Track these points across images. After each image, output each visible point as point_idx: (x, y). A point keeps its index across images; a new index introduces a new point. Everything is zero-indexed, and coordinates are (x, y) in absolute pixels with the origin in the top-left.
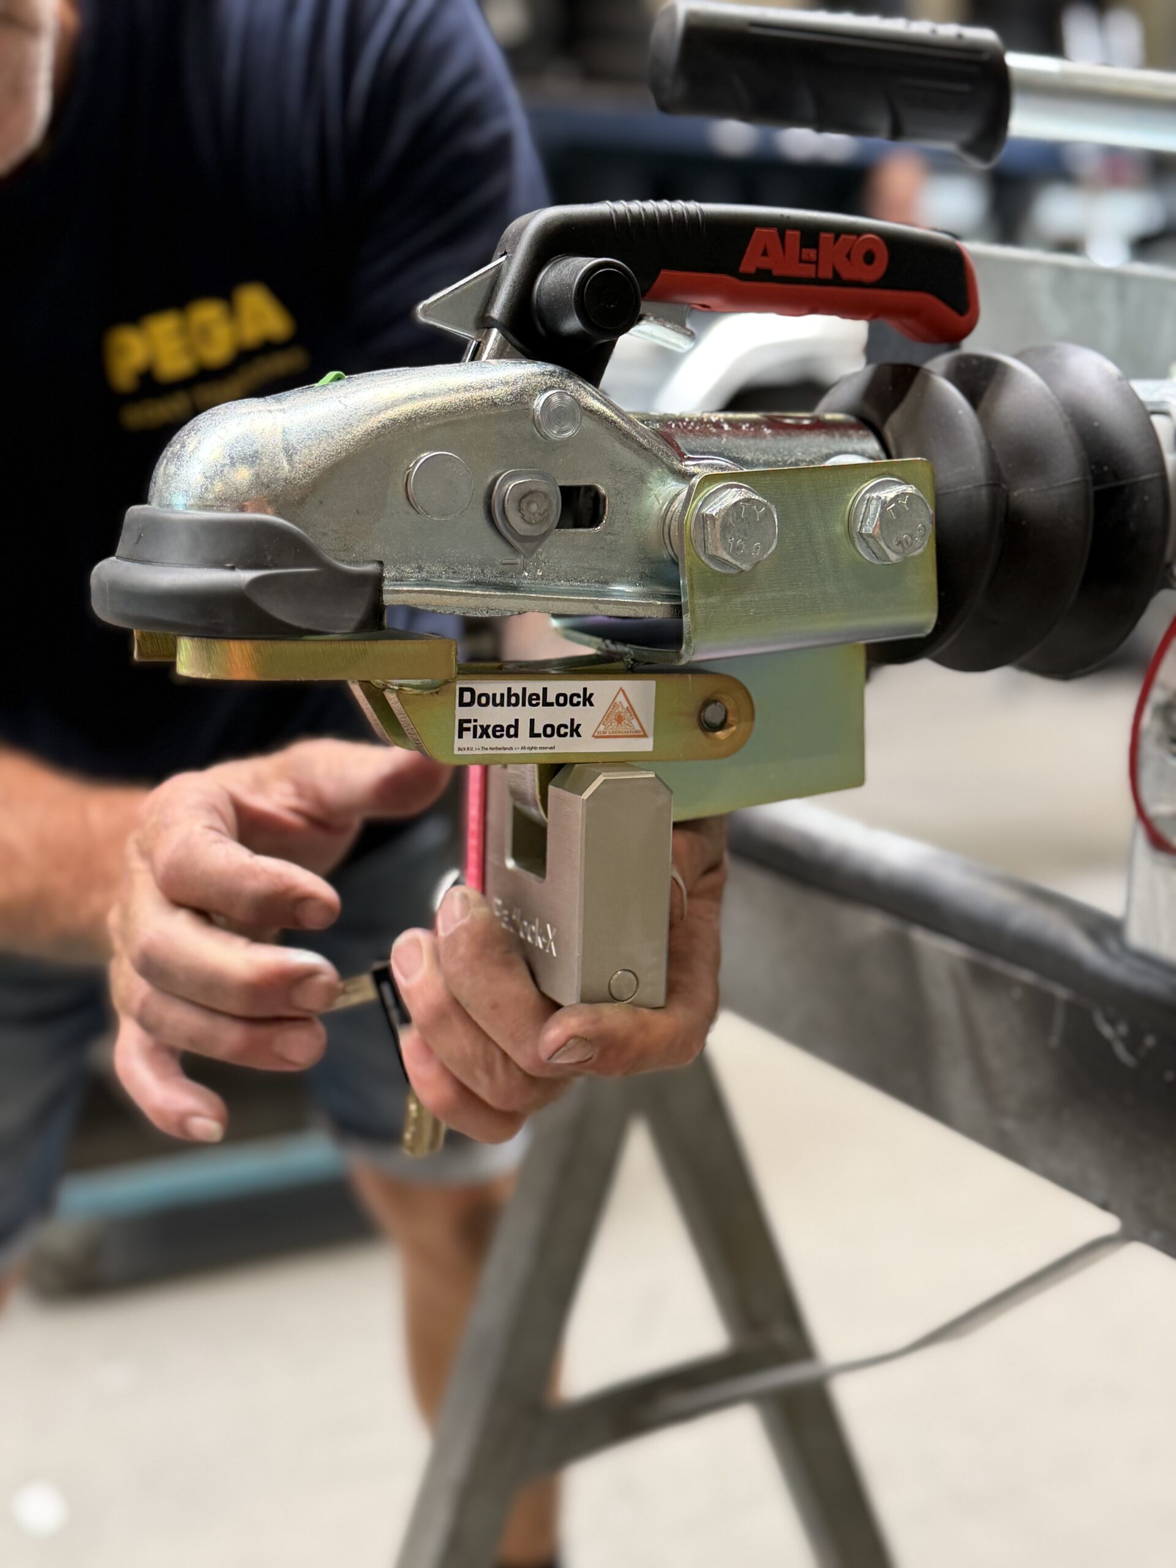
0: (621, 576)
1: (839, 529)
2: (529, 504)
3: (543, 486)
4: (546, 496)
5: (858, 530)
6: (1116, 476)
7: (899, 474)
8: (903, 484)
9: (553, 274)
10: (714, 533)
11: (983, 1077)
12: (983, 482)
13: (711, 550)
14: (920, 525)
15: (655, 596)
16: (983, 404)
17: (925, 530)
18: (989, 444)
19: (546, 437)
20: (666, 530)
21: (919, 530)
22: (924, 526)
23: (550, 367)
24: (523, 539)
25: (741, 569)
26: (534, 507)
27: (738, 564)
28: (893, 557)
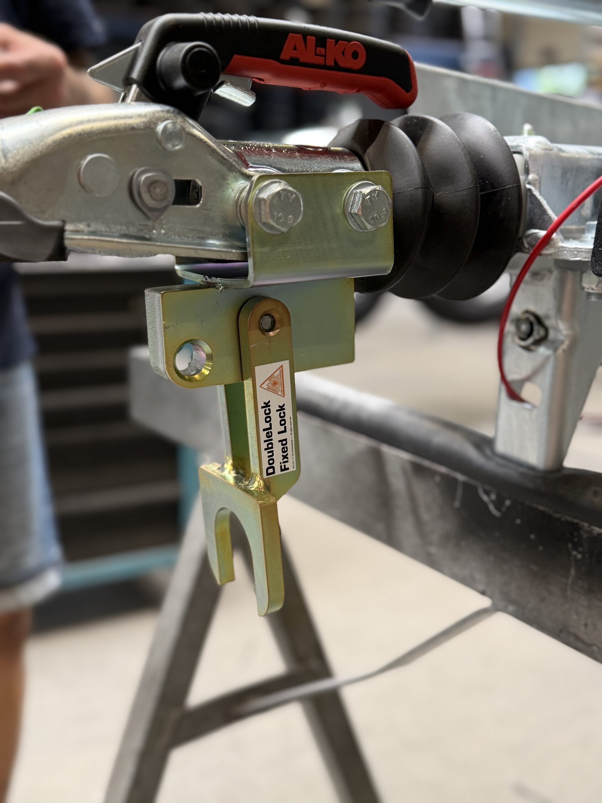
0: (212, 235)
1: (339, 211)
2: (155, 188)
3: (163, 178)
4: (165, 184)
5: (349, 211)
6: (493, 187)
7: (372, 179)
8: (375, 185)
9: (168, 52)
10: (265, 210)
11: (419, 523)
12: (420, 186)
13: (264, 220)
14: (384, 209)
15: (232, 247)
16: (420, 144)
17: (387, 212)
18: (423, 164)
19: (165, 149)
20: (238, 208)
21: (384, 211)
22: (386, 209)
23: (167, 108)
24: (152, 210)
25: (281, 231)
26: (158, 191)
27: (280, 227)
28: (369, 227)
